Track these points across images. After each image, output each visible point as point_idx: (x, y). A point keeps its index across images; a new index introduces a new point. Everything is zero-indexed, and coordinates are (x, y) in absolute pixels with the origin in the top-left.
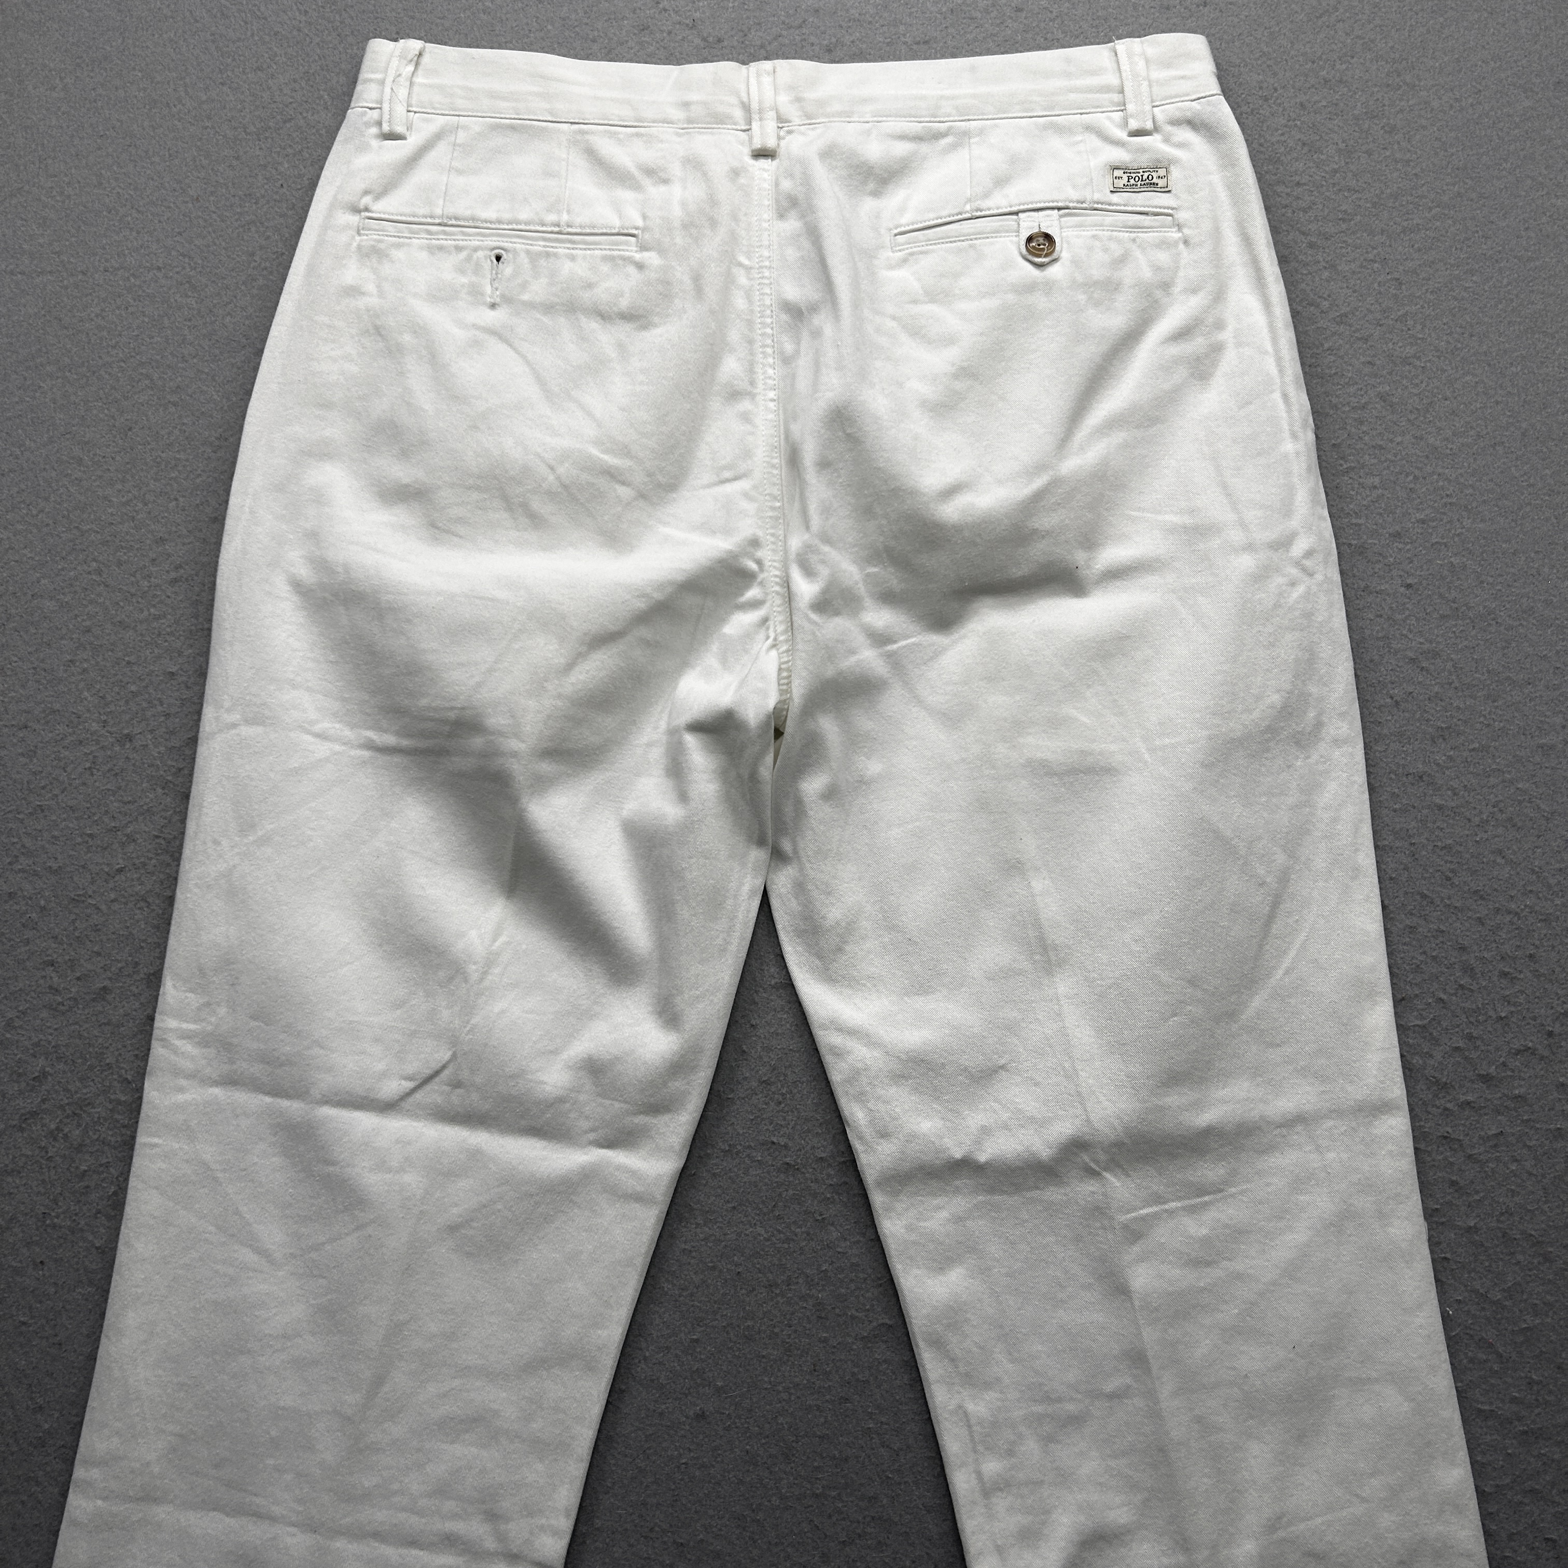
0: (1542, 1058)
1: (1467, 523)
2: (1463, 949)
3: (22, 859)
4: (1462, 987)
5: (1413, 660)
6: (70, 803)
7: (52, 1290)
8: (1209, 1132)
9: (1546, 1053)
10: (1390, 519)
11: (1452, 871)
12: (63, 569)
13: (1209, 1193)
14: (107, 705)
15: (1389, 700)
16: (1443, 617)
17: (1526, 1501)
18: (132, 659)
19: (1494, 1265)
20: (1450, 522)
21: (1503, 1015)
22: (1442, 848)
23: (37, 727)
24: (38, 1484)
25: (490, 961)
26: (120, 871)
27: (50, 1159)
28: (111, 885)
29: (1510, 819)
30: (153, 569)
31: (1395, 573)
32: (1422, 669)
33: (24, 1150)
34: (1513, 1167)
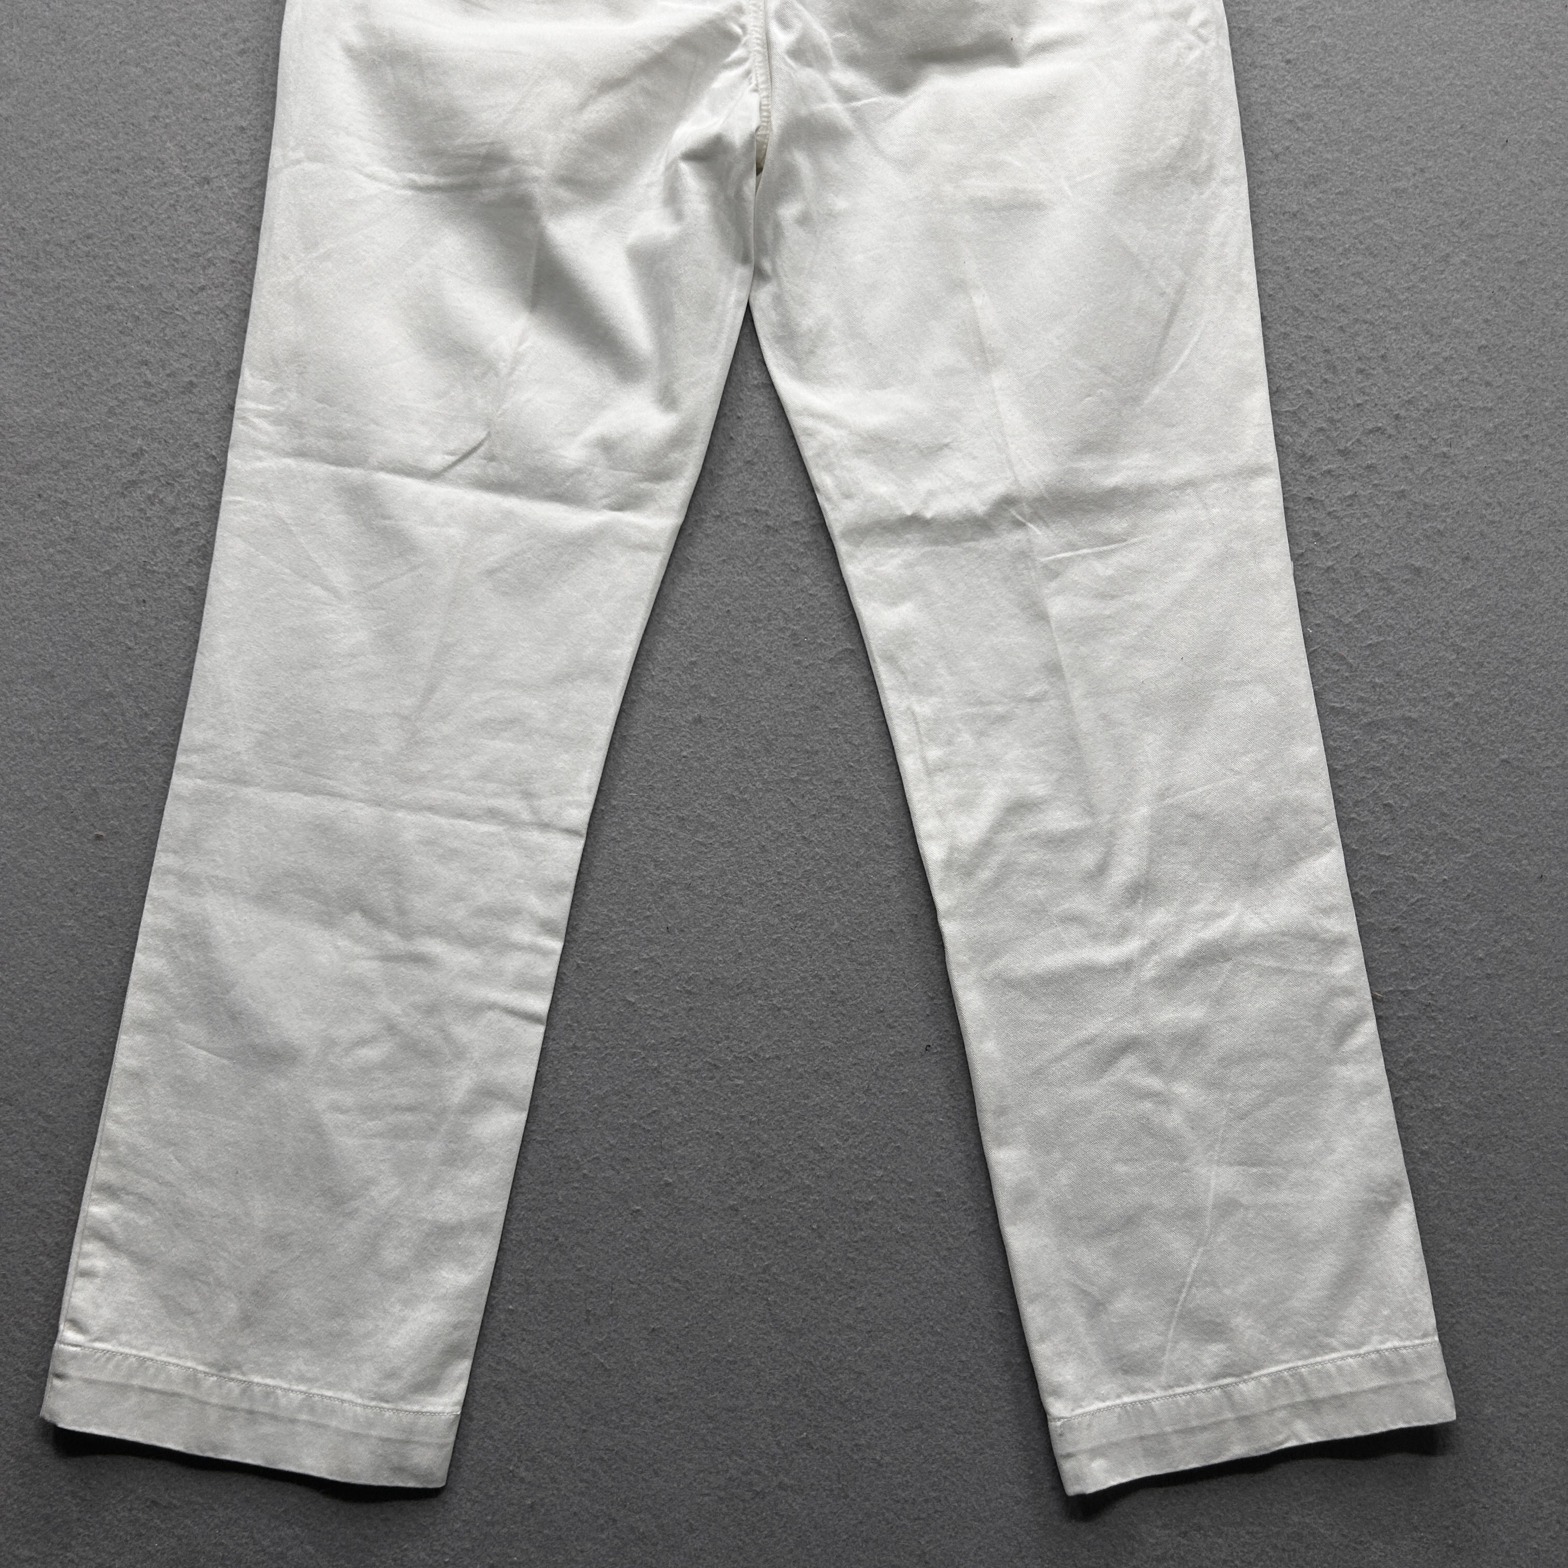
0: (1390, 436)
1: (1338, 10)
2: (1327, 351)
3: (118, 279)
4: (1326, 381)
5: (1290, 121)
6: (158, 233)
7: (153, 622)
8: (1115, 492)
9: (1393, 432)
10: (1274, 7)
11: (1319, 289)
12: (146, 41)
13: (1116, 542)
14: (187, 153)
15: (1269, 154)
16: (1317, 86)
17: (1369, 776)
18: (208, 116)
19: (1347, 597)
20: (1324, 9)
21: (1359, 401)
22: (1312, 272)
23: (129, 171)
24: (145, 774)
25: (517, 360)
26: (202, 289)
27: (148, 519)
28: (195, 300)
29: (1368, 248)
30: (224, 42)
31: (1277, 50)
32: (1298, 129)
33: (126, 513)
34: (1365, 521)
